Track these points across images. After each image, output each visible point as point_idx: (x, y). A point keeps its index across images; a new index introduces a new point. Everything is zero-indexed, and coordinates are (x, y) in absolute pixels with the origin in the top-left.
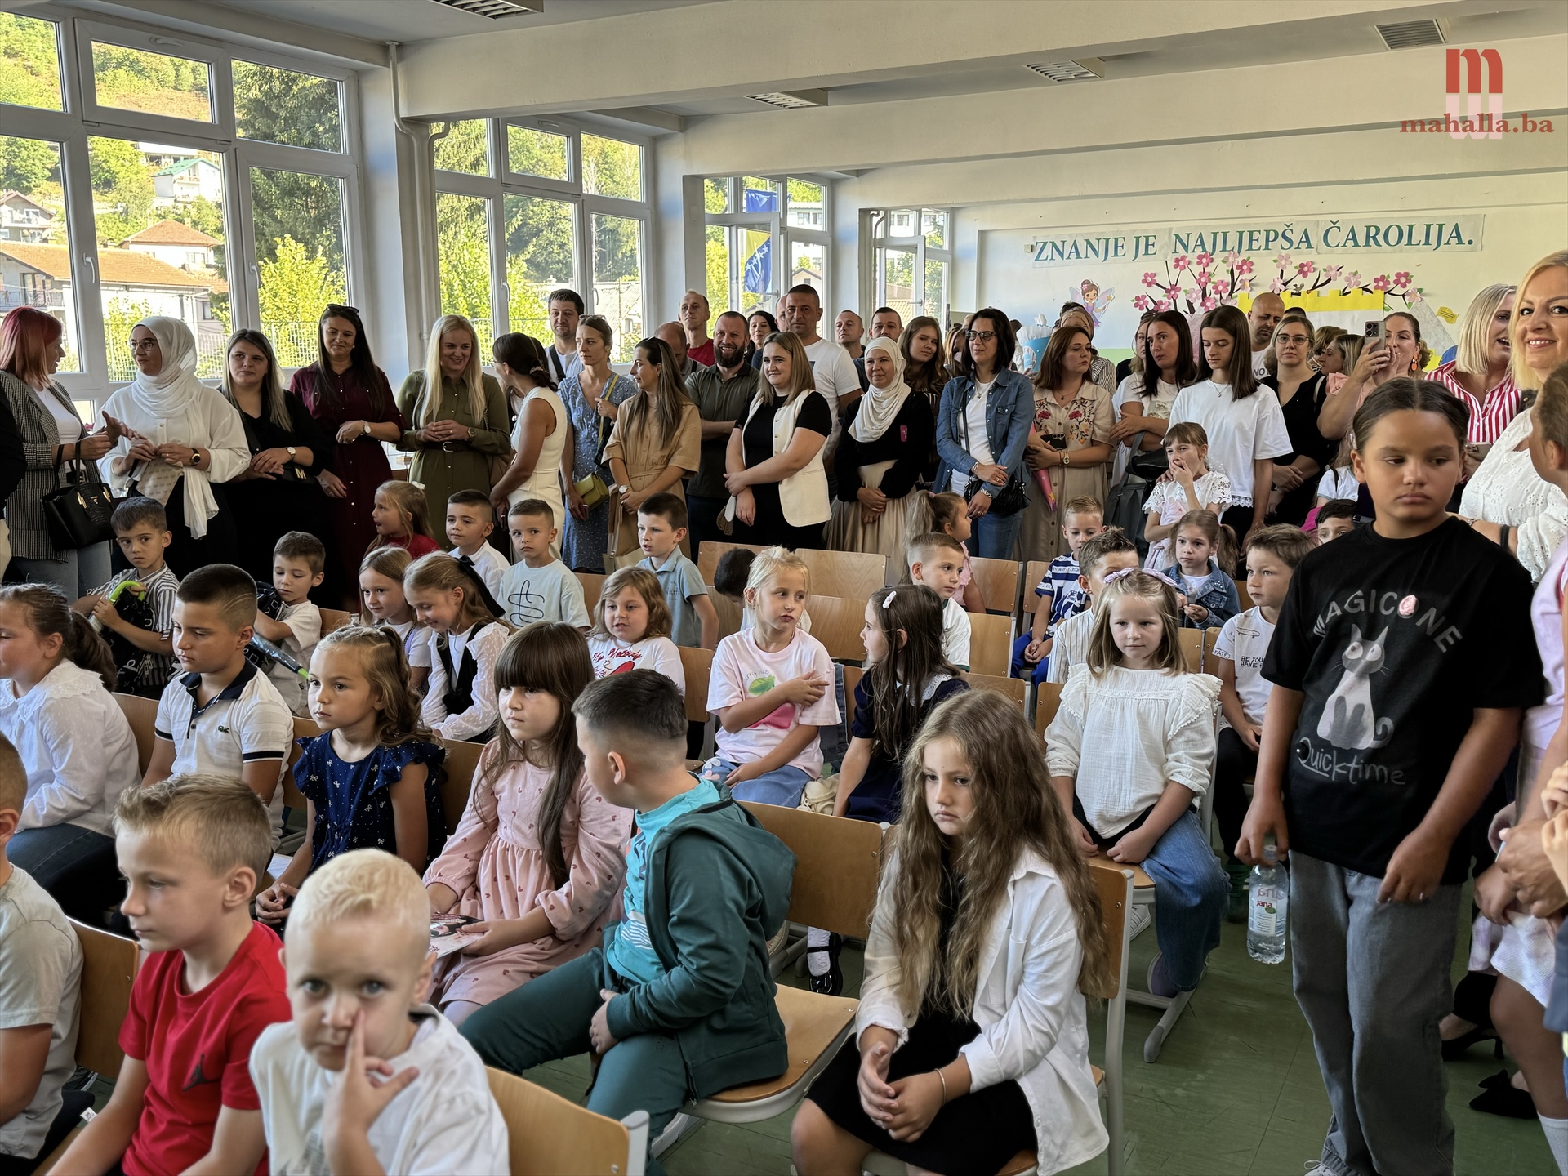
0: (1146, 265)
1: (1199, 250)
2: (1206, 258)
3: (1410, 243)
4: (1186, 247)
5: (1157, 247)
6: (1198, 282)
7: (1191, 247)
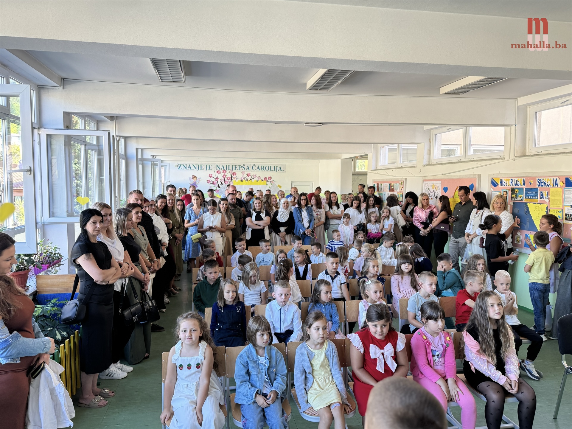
0: (209, 172)
1: (223, 169)
2: (225, 171)
3: (271, 170)
4: (219, 168)
5: (212, 168)
6: (223, 177)
7: (221, 168)
